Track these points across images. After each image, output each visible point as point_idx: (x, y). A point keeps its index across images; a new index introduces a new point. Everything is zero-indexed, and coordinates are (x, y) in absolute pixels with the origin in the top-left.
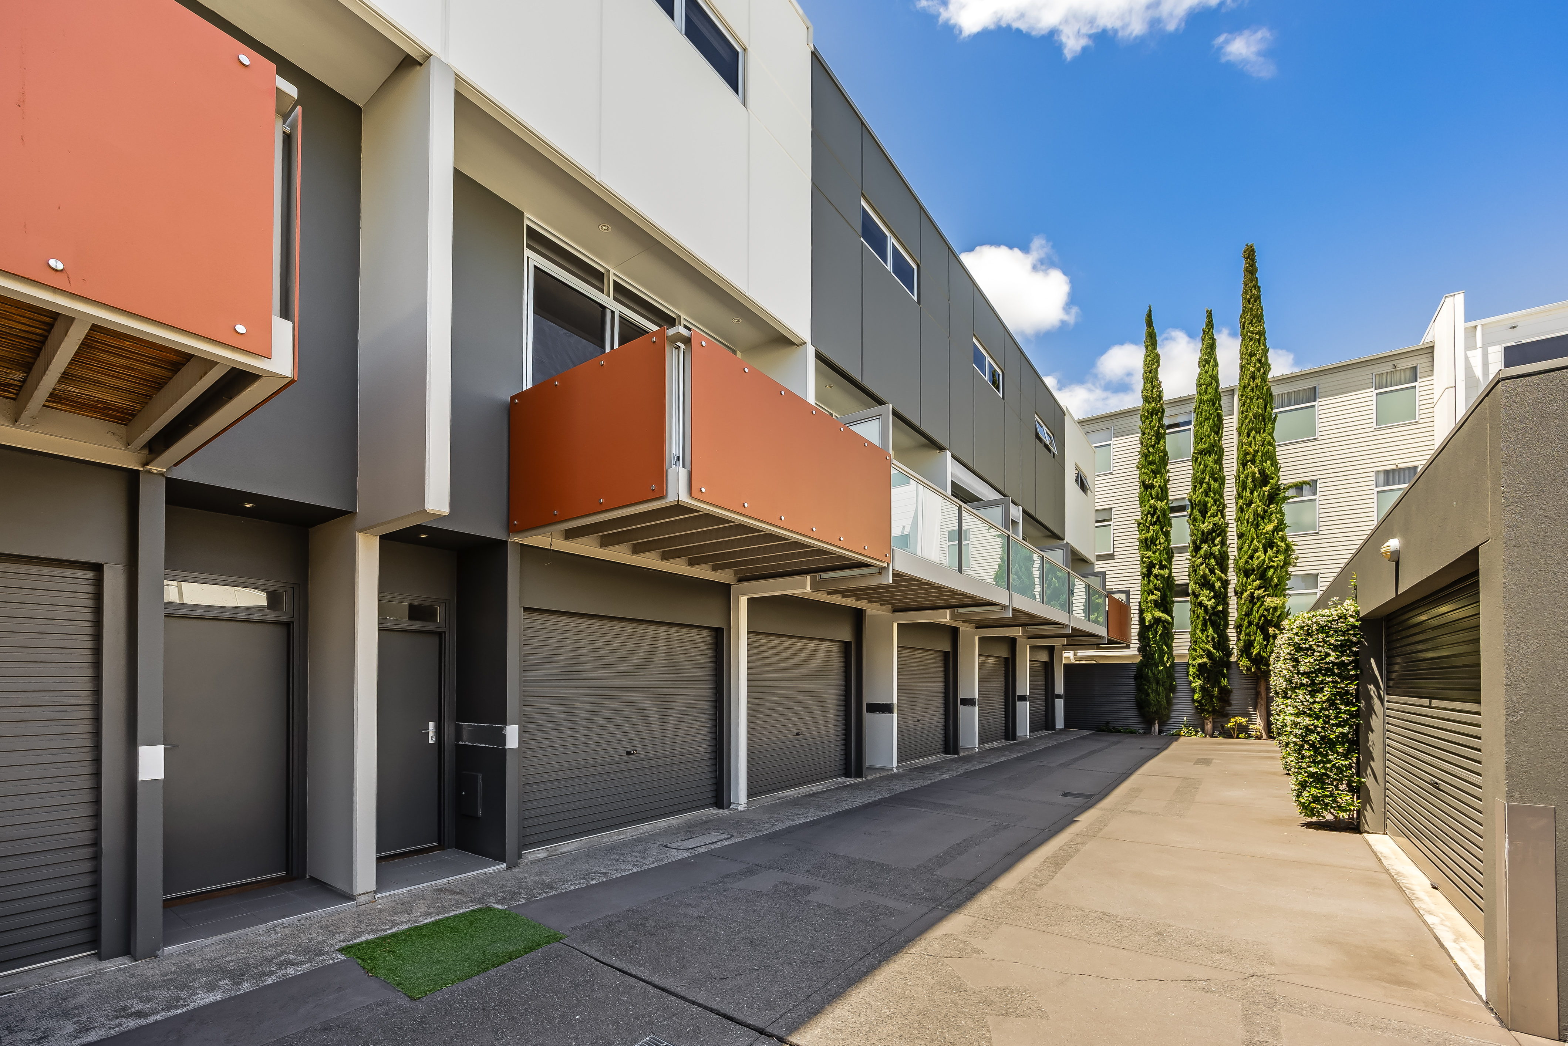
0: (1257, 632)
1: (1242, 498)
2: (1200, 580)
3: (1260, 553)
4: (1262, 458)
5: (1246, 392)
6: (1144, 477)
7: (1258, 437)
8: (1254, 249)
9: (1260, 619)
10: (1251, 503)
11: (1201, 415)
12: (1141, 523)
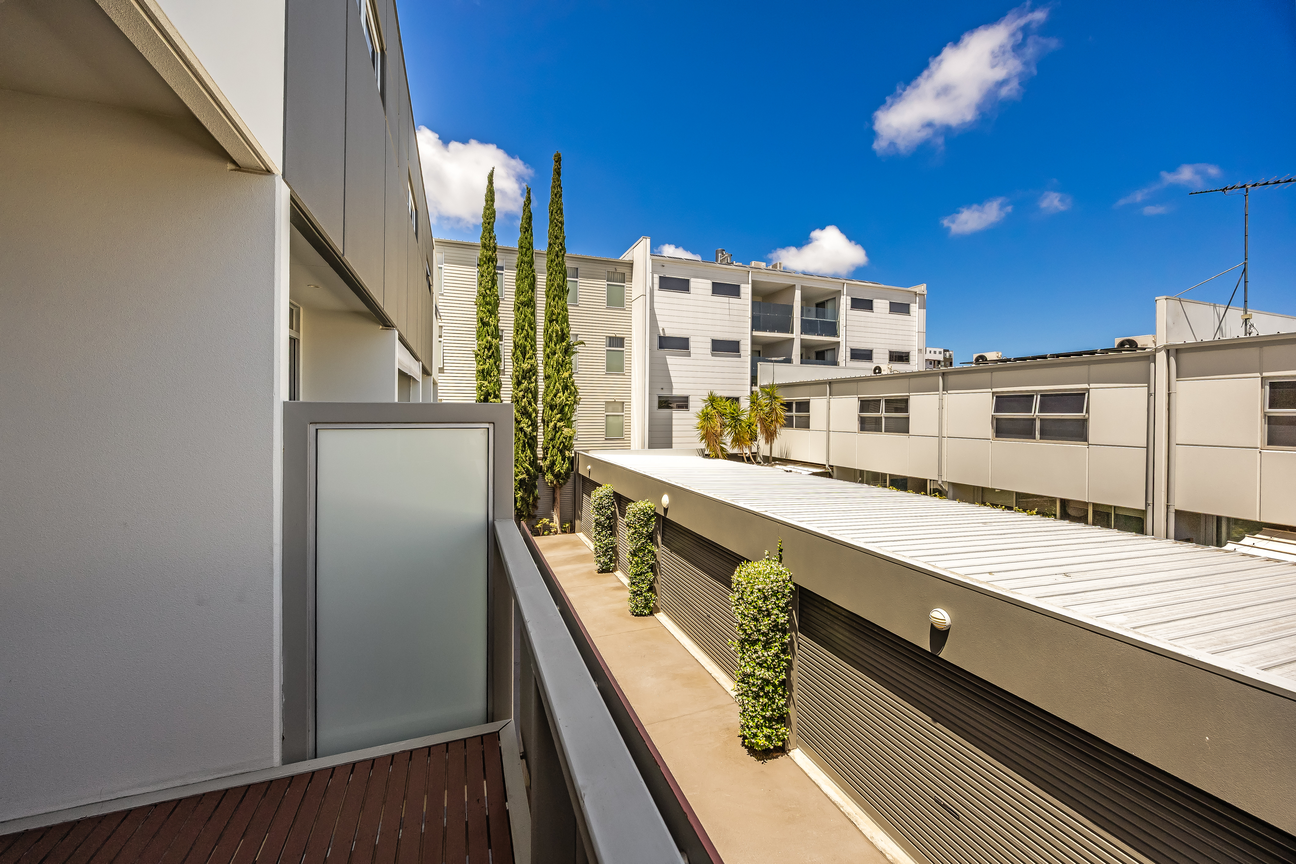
0: (558, 454)
1: (549, 347)
2: (521, 409)
3: (560, 394)
4: (562, 320)
5: (553, 265)
6: (481, 314)
7: (560, 303)
8: (561, 157)
9: (560, 444)
10: (554, 353)
11: (522, 272)
12: (478, 355)
